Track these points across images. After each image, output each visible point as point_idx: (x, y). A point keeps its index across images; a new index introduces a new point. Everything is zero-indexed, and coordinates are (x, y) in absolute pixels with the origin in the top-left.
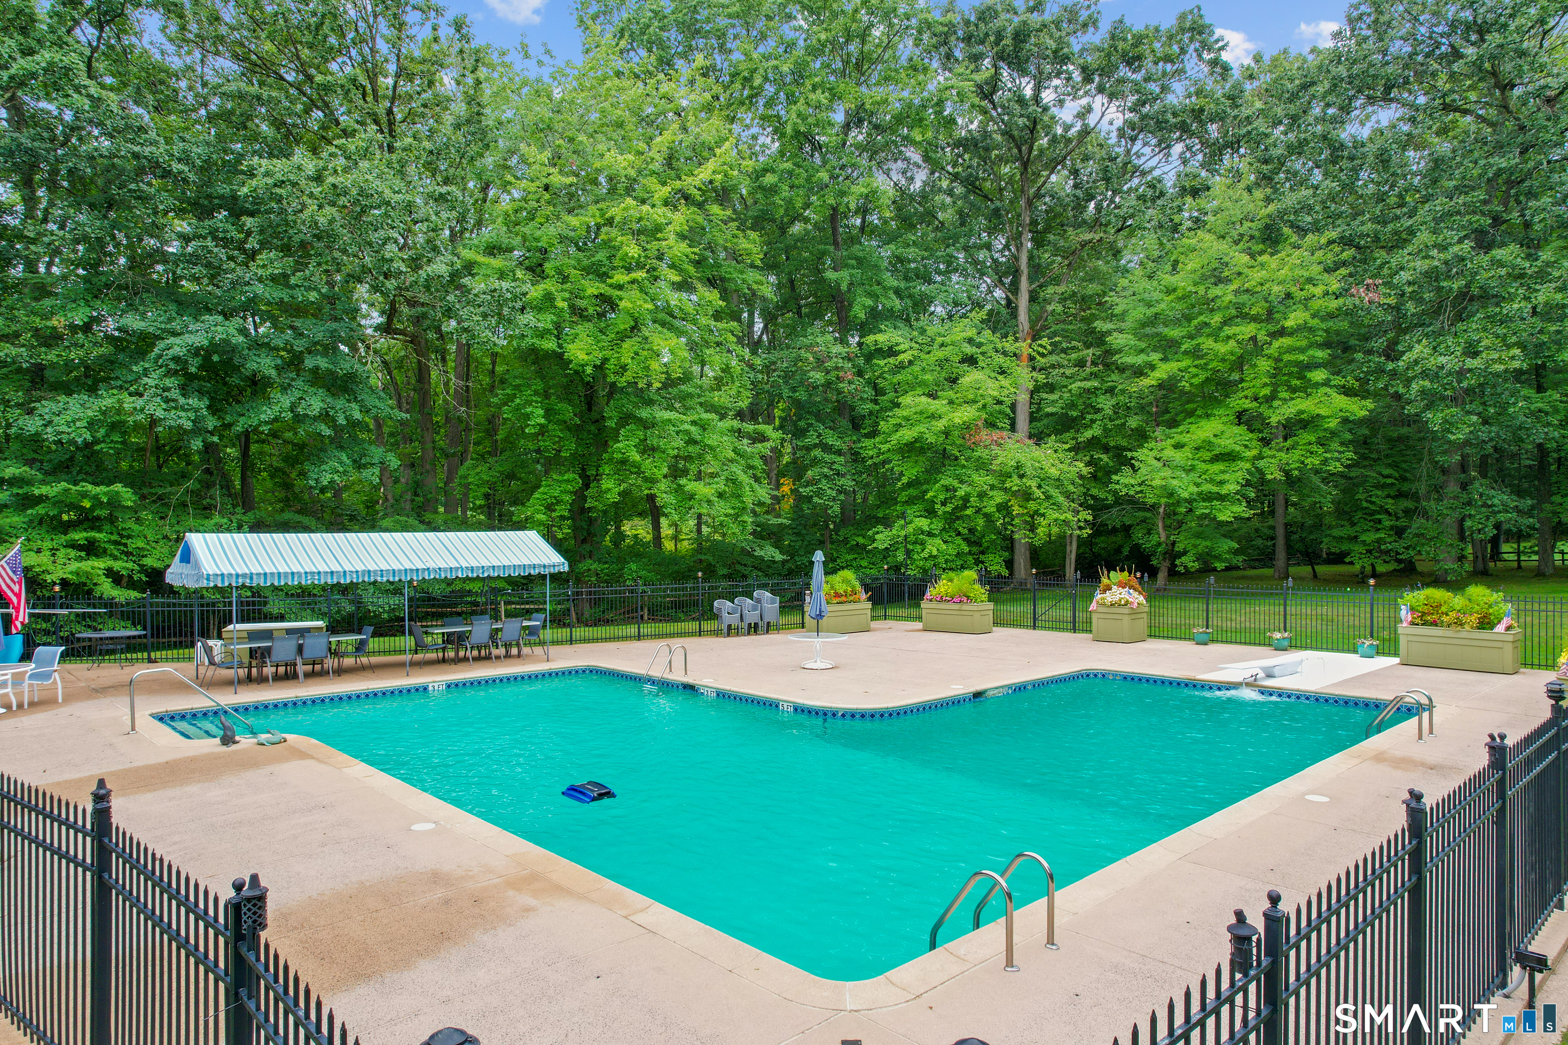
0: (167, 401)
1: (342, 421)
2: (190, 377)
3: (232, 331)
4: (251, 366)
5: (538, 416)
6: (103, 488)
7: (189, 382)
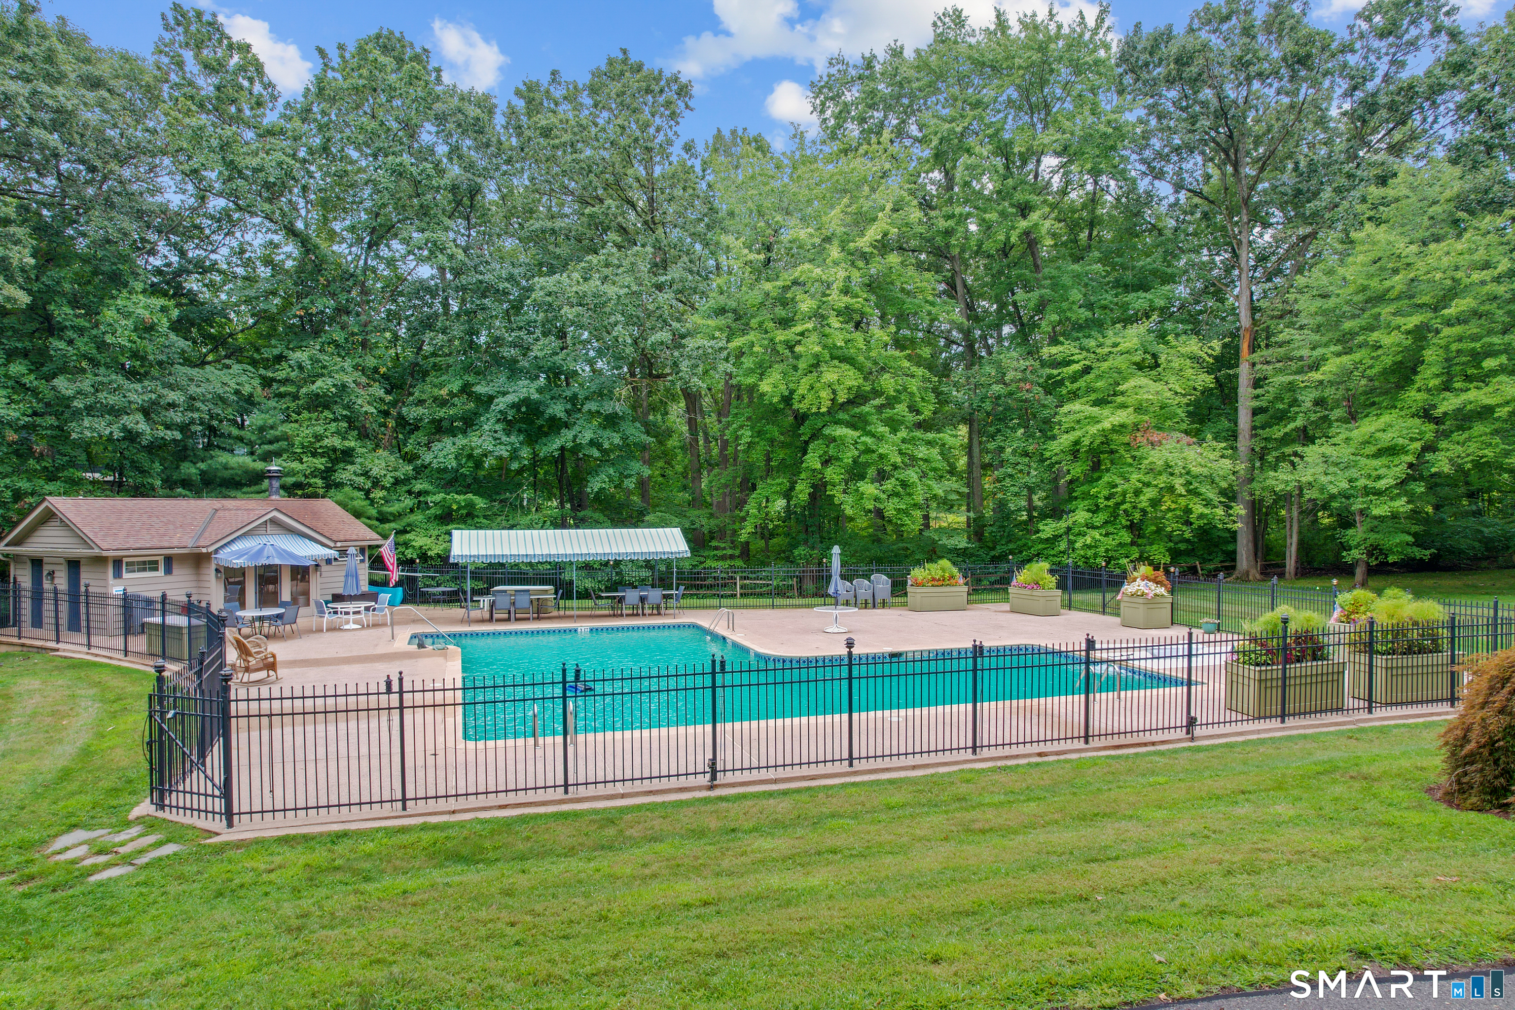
0: (496, 439)
1: (606, 446)
2: (509, 423)
3: (532, 390)
4: (550, 411)
5: (746, 435)
6: (462, 497)
7: (510, 425)
